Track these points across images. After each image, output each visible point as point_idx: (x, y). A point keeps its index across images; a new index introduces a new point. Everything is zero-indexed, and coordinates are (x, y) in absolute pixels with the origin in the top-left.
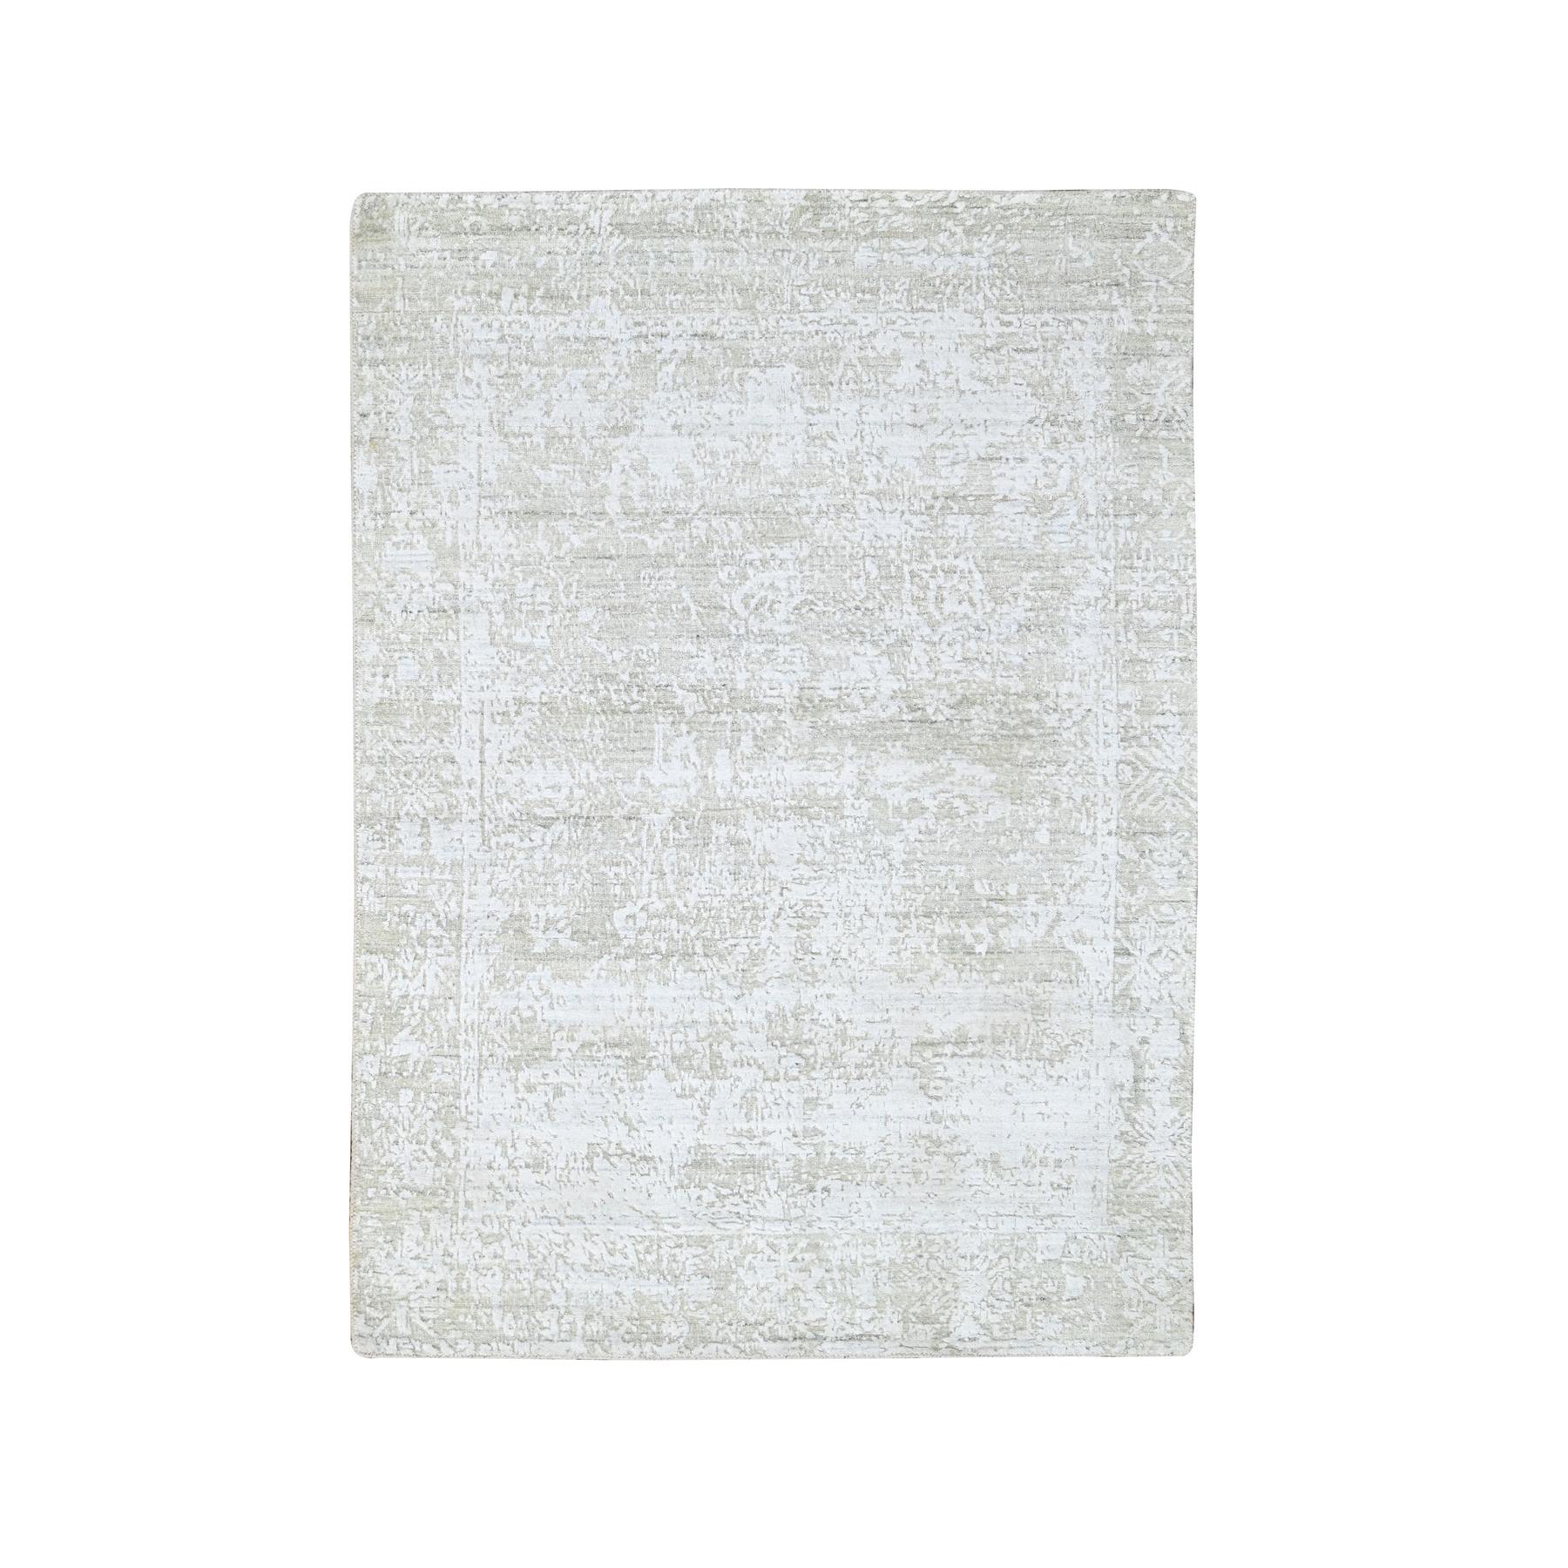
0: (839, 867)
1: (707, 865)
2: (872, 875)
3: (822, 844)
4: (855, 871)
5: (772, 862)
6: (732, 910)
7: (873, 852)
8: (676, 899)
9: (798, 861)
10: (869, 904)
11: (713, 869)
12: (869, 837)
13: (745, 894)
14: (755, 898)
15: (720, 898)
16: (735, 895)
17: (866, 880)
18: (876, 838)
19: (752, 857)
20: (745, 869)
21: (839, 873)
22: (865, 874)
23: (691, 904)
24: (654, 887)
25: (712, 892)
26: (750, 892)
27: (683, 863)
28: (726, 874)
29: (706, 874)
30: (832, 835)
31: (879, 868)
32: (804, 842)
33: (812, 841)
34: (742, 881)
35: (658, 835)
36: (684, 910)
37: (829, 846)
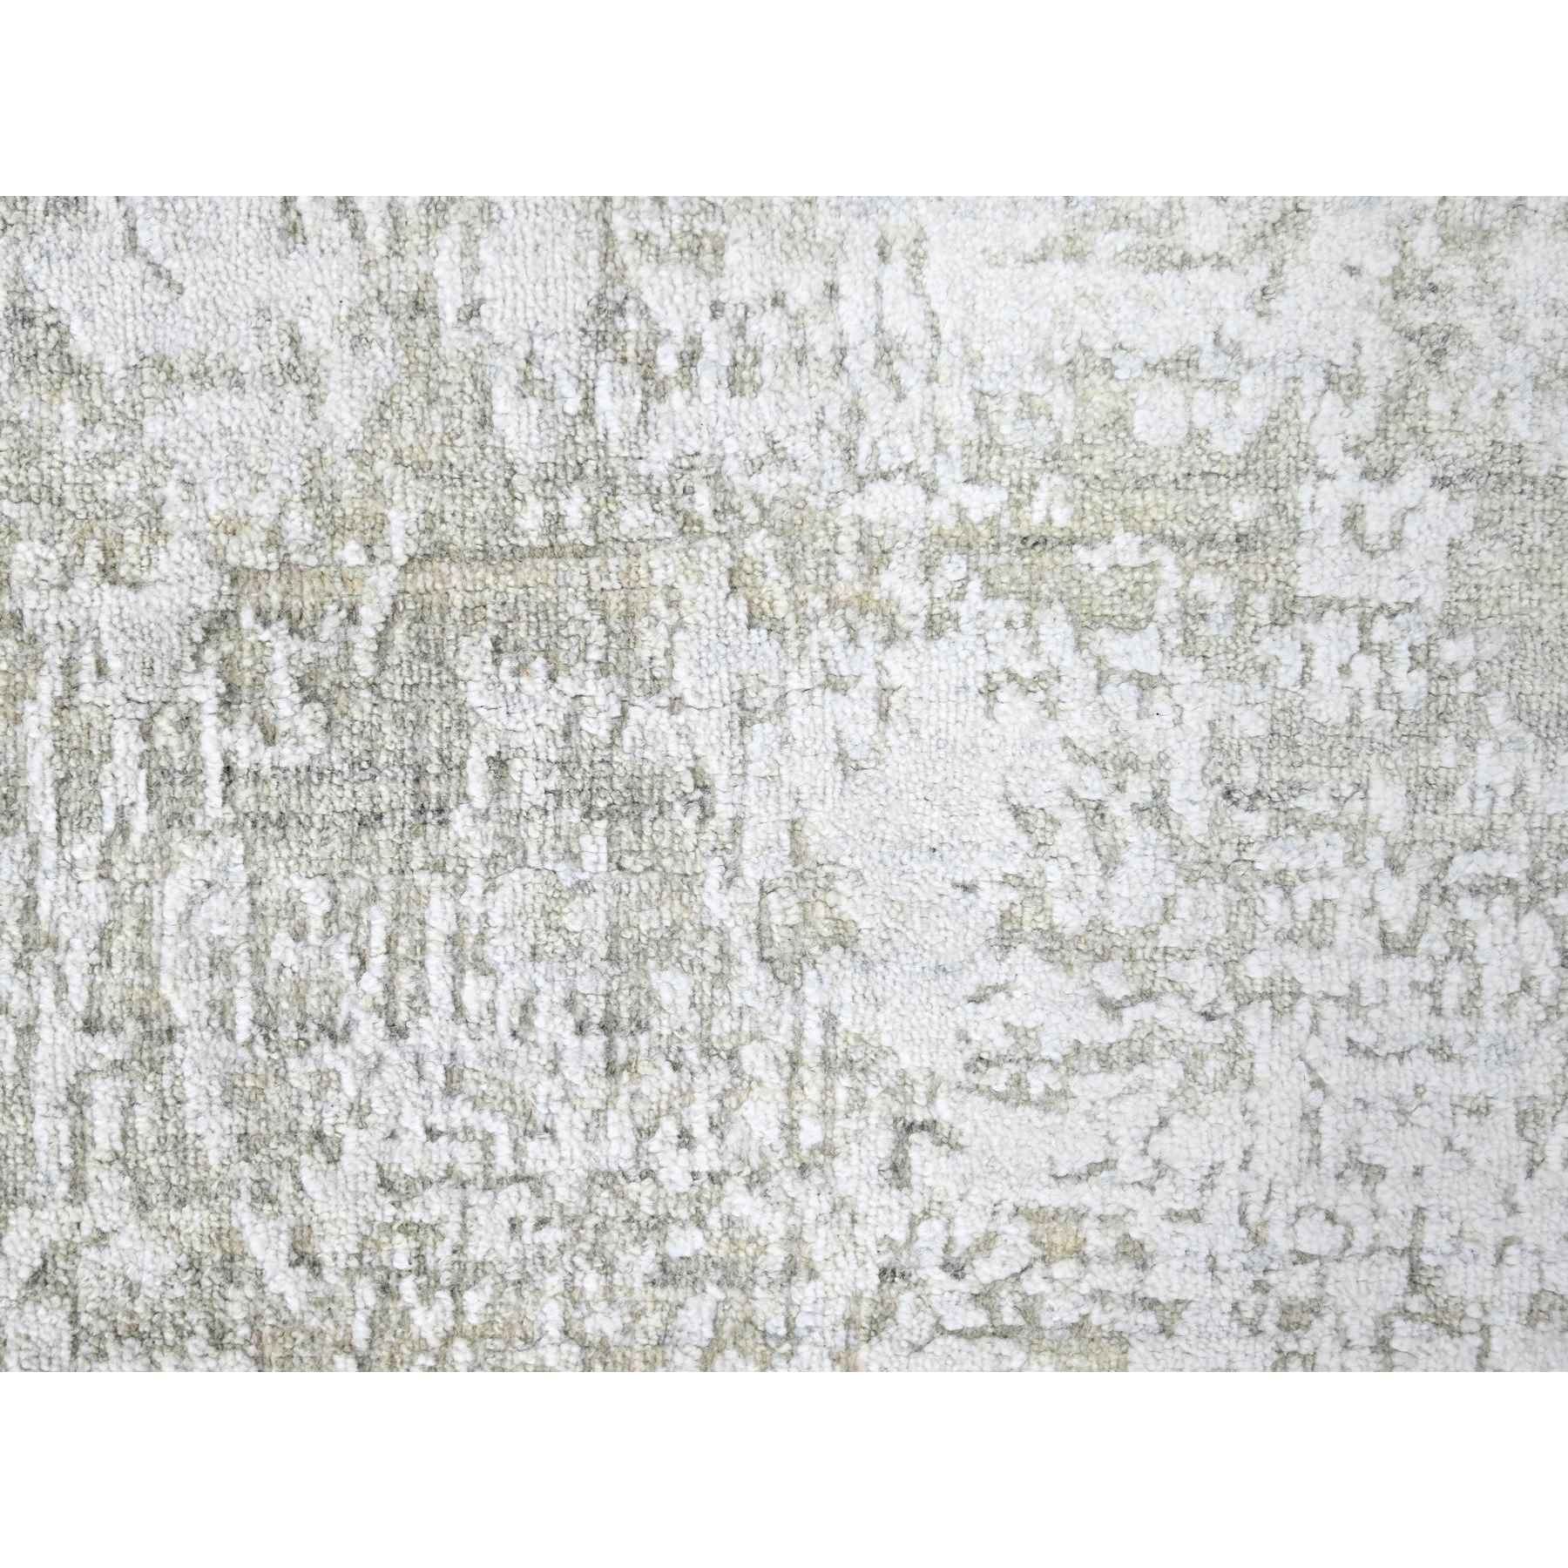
0: (1256, 969)
1: (437, 962)
2: (1455, 1029)
3: (1156, 810)
4: (1352, 1001)
5: (843, 938)
6: (591, 1283)
7: (1466, 867)
8: (242, 1212)
9: (1006, 936)
10: (1434, 1236)
11: (474, 992)
12: (1447, 755)
13: (675, 1169)
14: (740, 1201)
15: (515, 1201)
16: (609, 1180)
17: (1422, 1067)
18: (1490, 767)
19: (716, 903)
20: (671, 987)
21: (1256, 1020)
22: (1413, 1022)
23: (334, 1246)
24: (104, 1129)
25: (466, 1158)
26: (705, 1157)
27: (282, 948)
28: (552, 1025)
29: (430, 1033)
30: (1217, 744)
31: (1498, 980)
32: (1044, 795)
33: (1094, 785)
34: (657, 1081)
35: (126, 743)
36: (289, 1286)
37: (1194, 823)
